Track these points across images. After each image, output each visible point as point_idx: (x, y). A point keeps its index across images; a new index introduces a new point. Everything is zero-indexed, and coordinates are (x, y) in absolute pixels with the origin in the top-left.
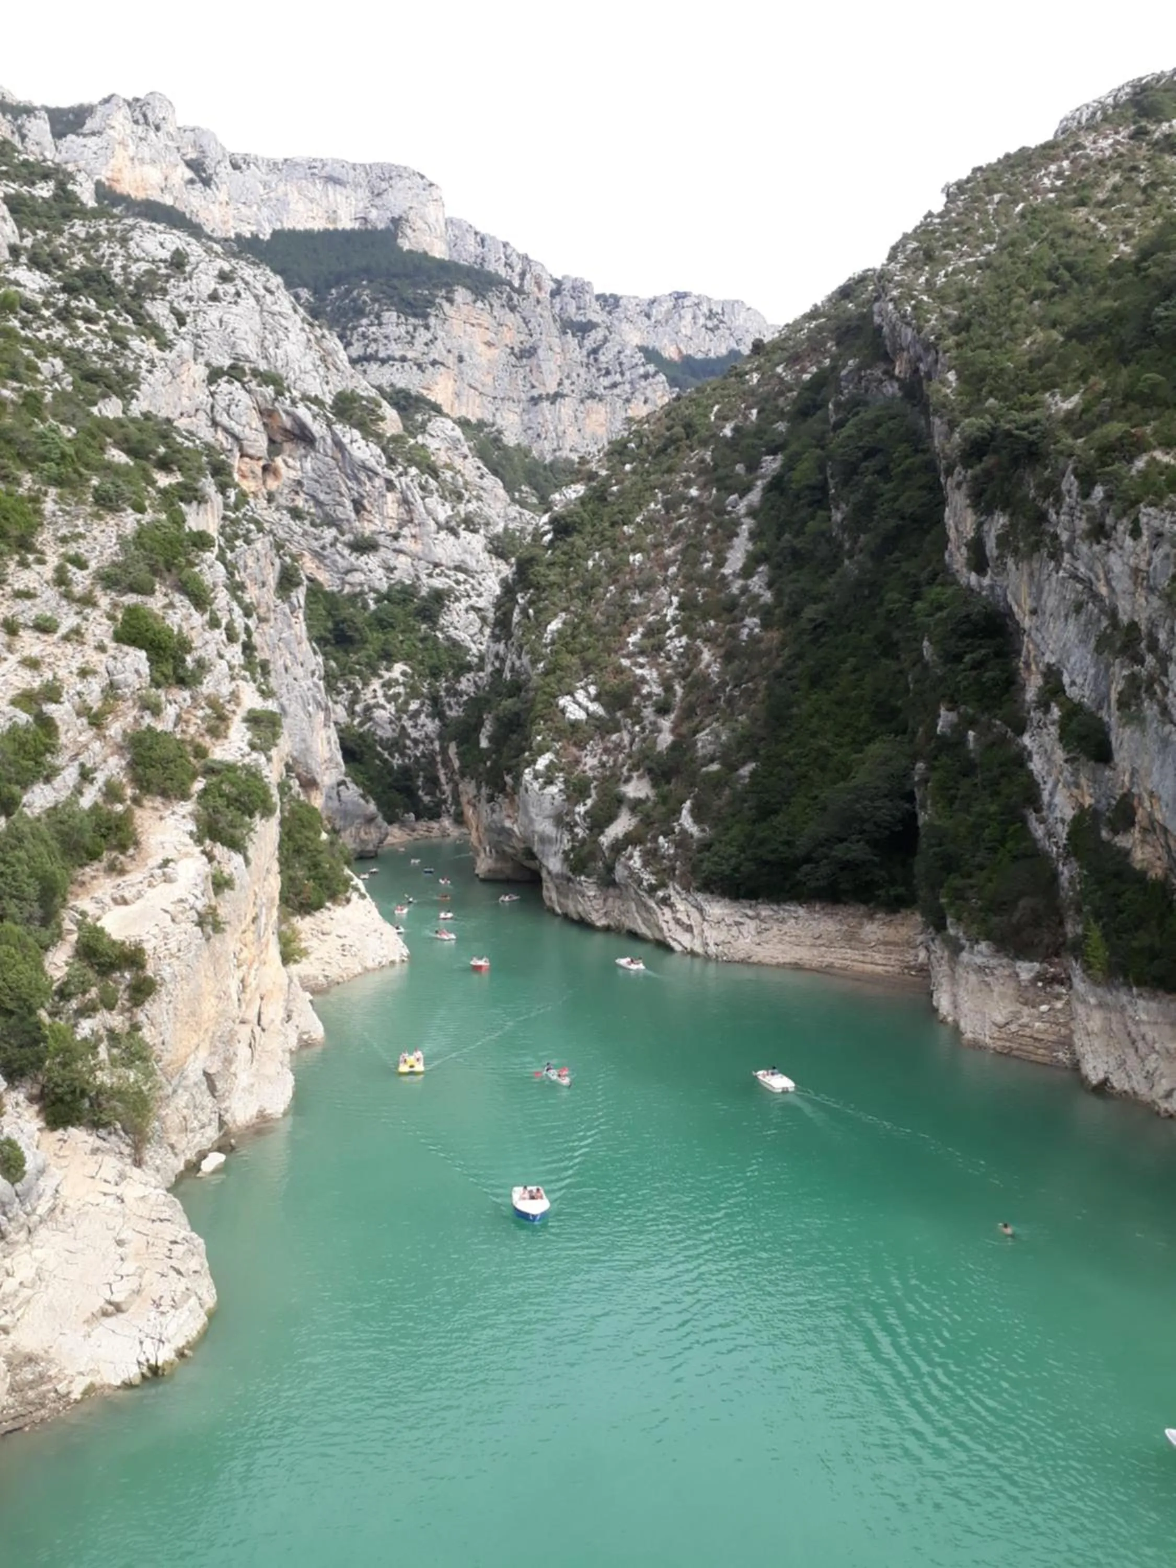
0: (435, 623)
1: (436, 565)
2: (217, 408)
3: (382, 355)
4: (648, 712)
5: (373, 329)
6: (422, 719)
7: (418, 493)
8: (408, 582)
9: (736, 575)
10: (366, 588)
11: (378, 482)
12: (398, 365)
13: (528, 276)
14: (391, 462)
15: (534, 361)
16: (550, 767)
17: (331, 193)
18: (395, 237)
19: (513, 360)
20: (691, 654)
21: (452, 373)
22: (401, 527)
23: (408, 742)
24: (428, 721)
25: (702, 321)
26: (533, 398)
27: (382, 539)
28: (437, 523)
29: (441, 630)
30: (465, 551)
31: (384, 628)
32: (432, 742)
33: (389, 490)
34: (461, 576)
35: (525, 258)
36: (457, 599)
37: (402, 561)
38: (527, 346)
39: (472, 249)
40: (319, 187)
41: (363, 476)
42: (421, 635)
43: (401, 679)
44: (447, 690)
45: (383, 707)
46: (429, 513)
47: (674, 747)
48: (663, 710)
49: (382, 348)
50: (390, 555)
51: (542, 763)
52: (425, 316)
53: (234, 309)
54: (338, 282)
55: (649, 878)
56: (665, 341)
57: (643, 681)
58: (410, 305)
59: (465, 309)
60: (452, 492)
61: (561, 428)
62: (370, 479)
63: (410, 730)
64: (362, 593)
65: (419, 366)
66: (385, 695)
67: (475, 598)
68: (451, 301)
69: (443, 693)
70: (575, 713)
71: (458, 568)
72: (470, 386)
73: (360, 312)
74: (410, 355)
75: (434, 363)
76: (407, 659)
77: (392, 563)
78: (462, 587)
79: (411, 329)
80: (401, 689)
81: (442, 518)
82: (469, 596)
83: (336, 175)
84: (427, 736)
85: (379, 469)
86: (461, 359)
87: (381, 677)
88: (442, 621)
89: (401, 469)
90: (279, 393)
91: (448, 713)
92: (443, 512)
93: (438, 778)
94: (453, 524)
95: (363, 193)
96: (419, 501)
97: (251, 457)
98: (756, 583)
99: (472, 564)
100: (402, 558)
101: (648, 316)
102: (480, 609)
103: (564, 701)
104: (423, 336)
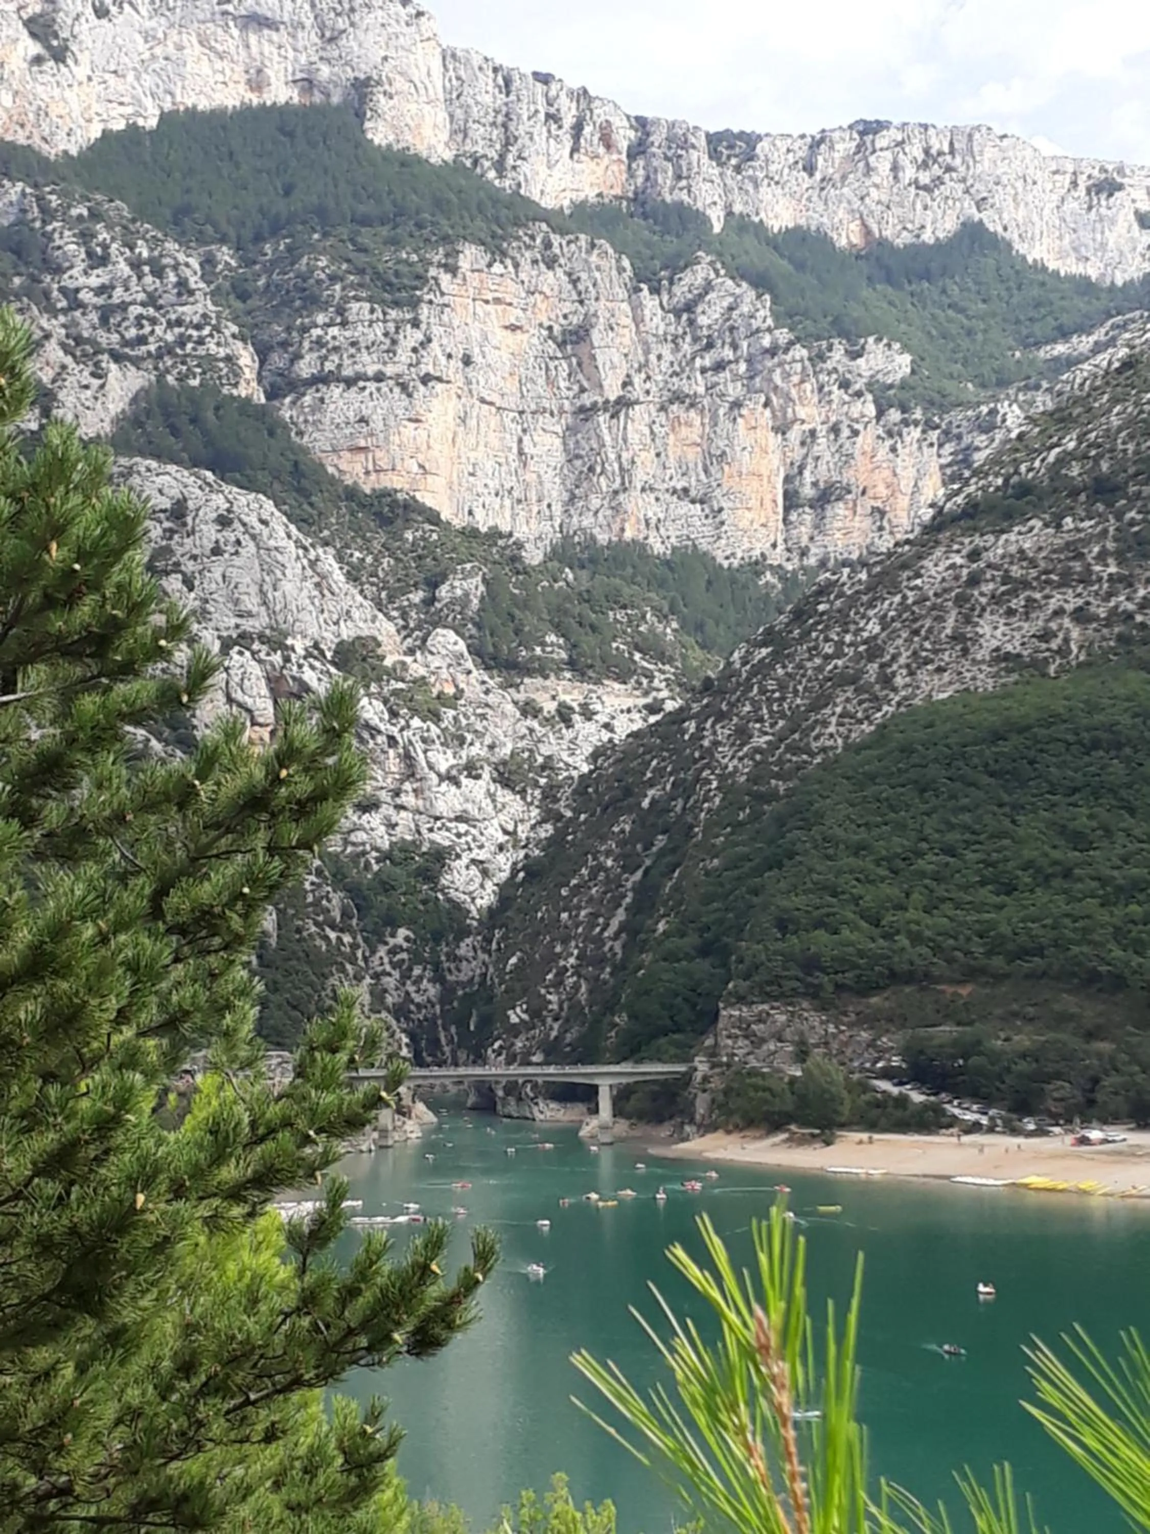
0: (436, 884)
1: (437, 818)
2: (232, 683)
3: (347, 372)
4: (549, 1020)
5: (334, 331)
6: (425, 984)
7: (419, 747)
8: (409, 838)
9: (609, 938)
10: (368, 848)
11: (380, 739)
12: (372, 386)
13: (588, 130)
14: (394, 714)
15: (583, 349)
16: (501, 1047)
17: (253, 39)
18: (360, 116)
19: (551, 347)
20: (576, 987)
21: (453, 388)
22: (402, 781)
23: (412, 1007)
24: (430, 986)
25: (909, 173)
26: (582, 409)
27: (384, 796)
28: (439, 775)
29: (442, 891)
30: (467, 800)
31: (386, 891)
32: (433, 1006)
33: (390, 746)
34: (463, 827)
35: (583, 96)
36: (458, 856)
37: (405, 818)
38: (575, 320)
39: (487, 99)
40: (235, 32)
41: (366, 735)
42: (421, 897)
43: (405, 945)
44: (447, 955)
45: (389, 975)
46: (431, 767)
47: (556, 1038)
48: (556, 1019)
49: (347, 362)
50: (391, 811)
51: (496, 1045)
52: (414, 304)
53: (237, 561)
54: (276, 230)
55: (531, 1095)
56: (841, 214)
57: (550, 1002)
58: (388, 286)
59: (474, 280)
60: (454, 737)
61: (625, 456)
62: (373, 737)
63: (413, 995)
64: (364, 853)
65: (404, 387)
66: (391, 962)
67: (476, 851)
68: (453, 270)
69: (443, 958)
70: (514, 1019)
71: (459, 819)
72: (483, 401)
73: (313, 302)
74: (389, 370)
75: (426, 379)
76: (410, 923)
77: (394, 819)
78: (463, 840)
79: (391, 327)
80: (405, 956)
81: (443, 768)
82: (470, 849)
83: (263, 11)
84: (429, 1001)
85: (382, 727)
86: (467, 361)
87: (386, 943)
88: (443, 881)
89: (403, 722)
90: (287, 660)
91: (449, 977)
92: (444, 760)
93: (438, 1040)
94: (454, 772)
95: (309, 37)
96: (421, 756)
97: (261, 725)
98: (618, 946)
99: (474, 812)
100: (403, 814)
101: (810, 169)
102: (482, 862)
103: (510, 1012)
104: (412, 337)
